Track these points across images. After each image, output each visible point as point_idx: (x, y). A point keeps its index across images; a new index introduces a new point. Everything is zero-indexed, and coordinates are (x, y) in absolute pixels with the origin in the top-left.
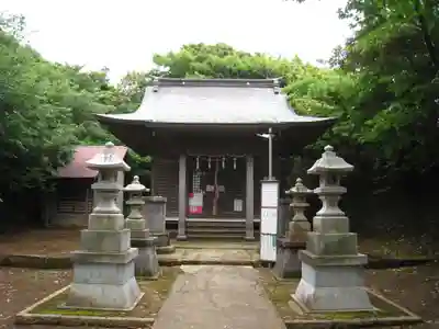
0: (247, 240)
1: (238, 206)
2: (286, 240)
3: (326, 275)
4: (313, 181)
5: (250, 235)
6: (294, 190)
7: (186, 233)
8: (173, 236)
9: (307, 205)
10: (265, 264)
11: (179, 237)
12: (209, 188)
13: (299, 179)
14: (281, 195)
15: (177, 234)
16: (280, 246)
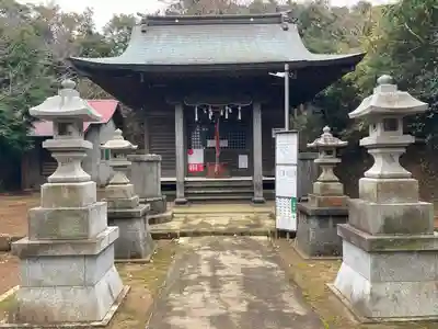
0: (255, 202)
1: (243, 162)
2: (312, 206)
5: (259, 195)
6: (321, 141)
7: (186, 194)
8: (172, 198)
9: (338, 161)
10: (282, 234)
11: (177, 200)
12: (210, 143)
13: (327, 128)
14: (302, 149)
15: (175, 197)
16: (301, 213)
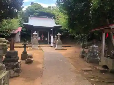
1: (46, 39)
3: (59, 45)
4: (57, 36)
5: (48, 43)
9: (57, 39)
10: (51, 46)
12: (41, 36)
14: (54, 37)
16: (53, 44)
